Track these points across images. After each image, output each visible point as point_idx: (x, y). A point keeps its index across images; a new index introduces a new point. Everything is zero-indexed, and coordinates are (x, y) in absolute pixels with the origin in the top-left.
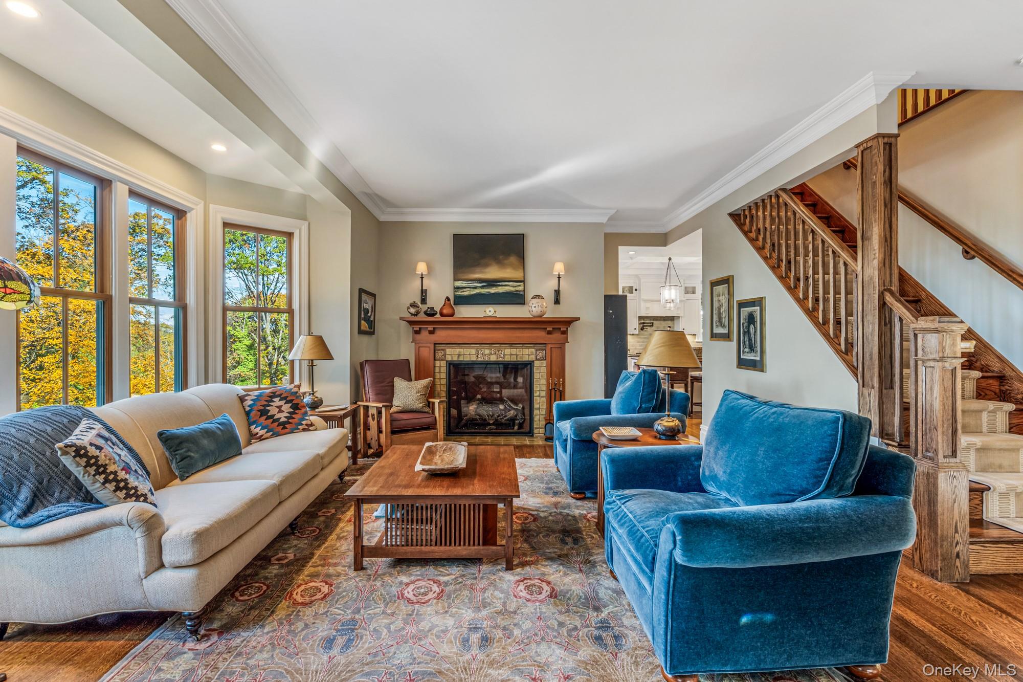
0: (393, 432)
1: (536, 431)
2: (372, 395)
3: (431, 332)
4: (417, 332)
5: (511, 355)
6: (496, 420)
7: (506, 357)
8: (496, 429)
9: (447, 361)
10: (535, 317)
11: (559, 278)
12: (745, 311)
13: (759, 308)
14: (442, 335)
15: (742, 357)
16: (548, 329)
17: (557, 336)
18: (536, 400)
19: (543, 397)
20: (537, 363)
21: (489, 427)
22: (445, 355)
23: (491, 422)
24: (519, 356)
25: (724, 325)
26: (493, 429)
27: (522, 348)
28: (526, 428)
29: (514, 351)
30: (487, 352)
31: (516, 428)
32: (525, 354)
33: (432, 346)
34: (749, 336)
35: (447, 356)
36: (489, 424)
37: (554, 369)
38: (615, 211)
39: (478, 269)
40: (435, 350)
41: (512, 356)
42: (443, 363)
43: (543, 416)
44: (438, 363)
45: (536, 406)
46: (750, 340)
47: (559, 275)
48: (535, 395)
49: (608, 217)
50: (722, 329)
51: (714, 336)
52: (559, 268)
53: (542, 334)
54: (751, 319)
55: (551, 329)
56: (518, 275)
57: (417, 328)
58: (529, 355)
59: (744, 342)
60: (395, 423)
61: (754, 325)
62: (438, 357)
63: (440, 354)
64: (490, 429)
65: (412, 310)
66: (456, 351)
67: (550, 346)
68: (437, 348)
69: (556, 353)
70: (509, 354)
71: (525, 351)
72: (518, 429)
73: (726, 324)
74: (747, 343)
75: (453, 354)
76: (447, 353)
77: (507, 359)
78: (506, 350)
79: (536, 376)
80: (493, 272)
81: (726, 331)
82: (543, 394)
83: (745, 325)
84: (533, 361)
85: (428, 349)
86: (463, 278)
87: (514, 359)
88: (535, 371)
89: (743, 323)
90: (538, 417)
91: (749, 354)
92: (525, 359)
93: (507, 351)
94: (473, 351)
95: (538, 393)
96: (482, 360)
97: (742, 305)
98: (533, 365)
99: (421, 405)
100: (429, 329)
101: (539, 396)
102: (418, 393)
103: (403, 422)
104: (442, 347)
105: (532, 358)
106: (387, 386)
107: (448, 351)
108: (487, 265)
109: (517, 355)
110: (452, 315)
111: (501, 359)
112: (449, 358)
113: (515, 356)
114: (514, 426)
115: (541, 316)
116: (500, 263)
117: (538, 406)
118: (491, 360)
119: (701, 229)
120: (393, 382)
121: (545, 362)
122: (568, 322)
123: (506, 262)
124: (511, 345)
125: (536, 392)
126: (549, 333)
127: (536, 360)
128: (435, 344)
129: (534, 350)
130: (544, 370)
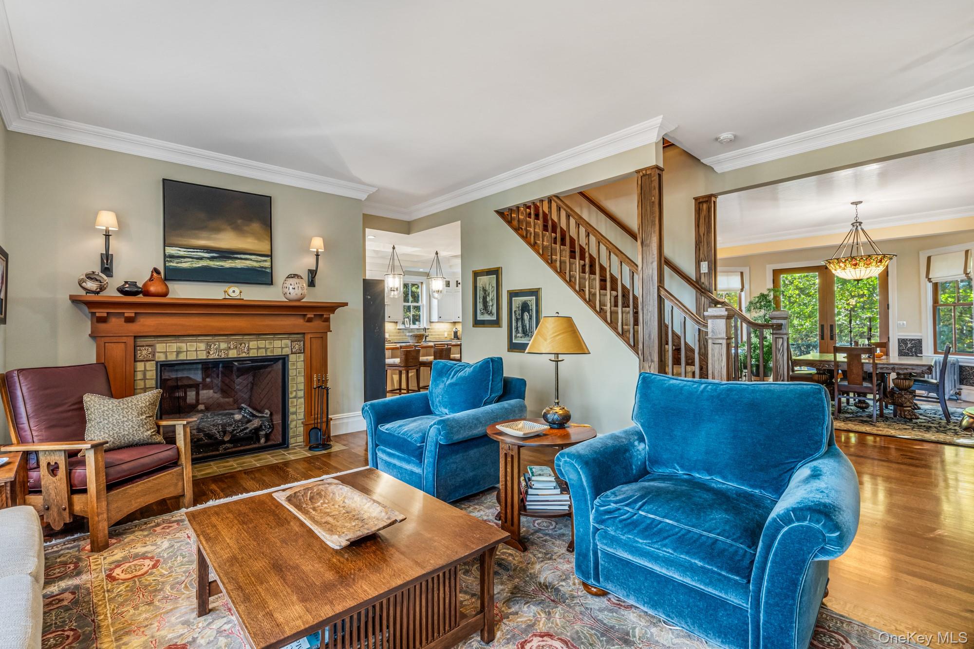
0: (110, 487)
1: (292, 441)
2: (39, 430)
3: (130, 320)
4: (102, 320)
5: (258, 348)
6: (234, 436)
7: (252, 351)
8: (234, 447)
9: (157, 362)
10: (290, 301)
11: (317, 255)
12: (518, 301)
13: (534, 297)
14: (148, 323)
15: (514, 341)
16: (309, 316)
17: (317, 324)
18: (292, 402)
19: (300, 398)
20: (292, 358)
21: (224, 446)
22: (154, 354)
23: (226, 439)
24: (269, 350)
25: (491, 312)
26: (229, 448)
27: (274, 339)
28: (277, 438)
29: (262, 343)
30: (223, 346)
31: (263, 441)
32: (278, 347)
33: (131, 341)
34: (522, 322)
35: (157, 354)
36: (224, 442)
37: (314, 363)
38: (377, 189)
39: (204, 234)
40: (135, 347)
41: (260, 351)
42: (151, 366)
43: (301, 421)
44: (140, 366)
45: (292, 410)
46: (523, 326)
47: (317, 252)
48: (291, 396)
49: (368, 194)
50: (489, 316)
51: (477, 323)
52: (317, 244)
53: (300, 321)
54: (525, 307)
55: (313, 316)
56: (264, 247)
57: (101, 312)
58: (282, 348)
59: (517, 328)
60: (112, 470)
61: (529, 313)
62: (139, 357)
63: (144, 352)
64: (225, 449)
65: (91, 285)
66: (173, 346)
67: (309, 336)
68: (139, 343)
69: (317, 344)
70: (256, 348)
71: (277, 344)
72: (265, 442)
73: (494, 311)
74: (520, 329)
75: (167, 351)
76: (158, 350)
77: (253, 354)
78: (251, 343)
79: (292, 372)
80: (227, 240)
81: (494, 318)
82: (301, 394)
83: (517, 313)
84: (288, 355)
85: (123, 345)
86: (180, 243)
87: (262, 353)
88: (290, 368)
89: (515, 311)
90: (294, 423)
91: (523, 339)
92: (278, 352)
93: (253, 344)
94: (202, 346)
95: (294, 394)
96: (216, 357)
97: (513, 294)
98: (288, 360)
99: (149, 432)
100: (126, 315)
101: (295, 397)
102: (142, 415)
103: (125, 467)
104: (149, 341)
105: (287, 351)
106: (69, 411)
107: (160, 347)
108: (218, 230)
109: (266, 349)
110: (165, 295)
111: (244, 355)
112: (161, 357)
113: (264, 350)
114: (258, 440)
115: (299, 300)
116: (238, 230)
117: (294, 410)
118: (230, 356)
119: (460, 221)
120: (81, 402)
121: (302, 355)
122: (332, 308)
123: (246, 228)
124: (259, 335)
125: (292, 393)
126: (310, 320)
127: (292, 353)
128: (135, 337)
129: (288, 342)
130: (301, 365)
